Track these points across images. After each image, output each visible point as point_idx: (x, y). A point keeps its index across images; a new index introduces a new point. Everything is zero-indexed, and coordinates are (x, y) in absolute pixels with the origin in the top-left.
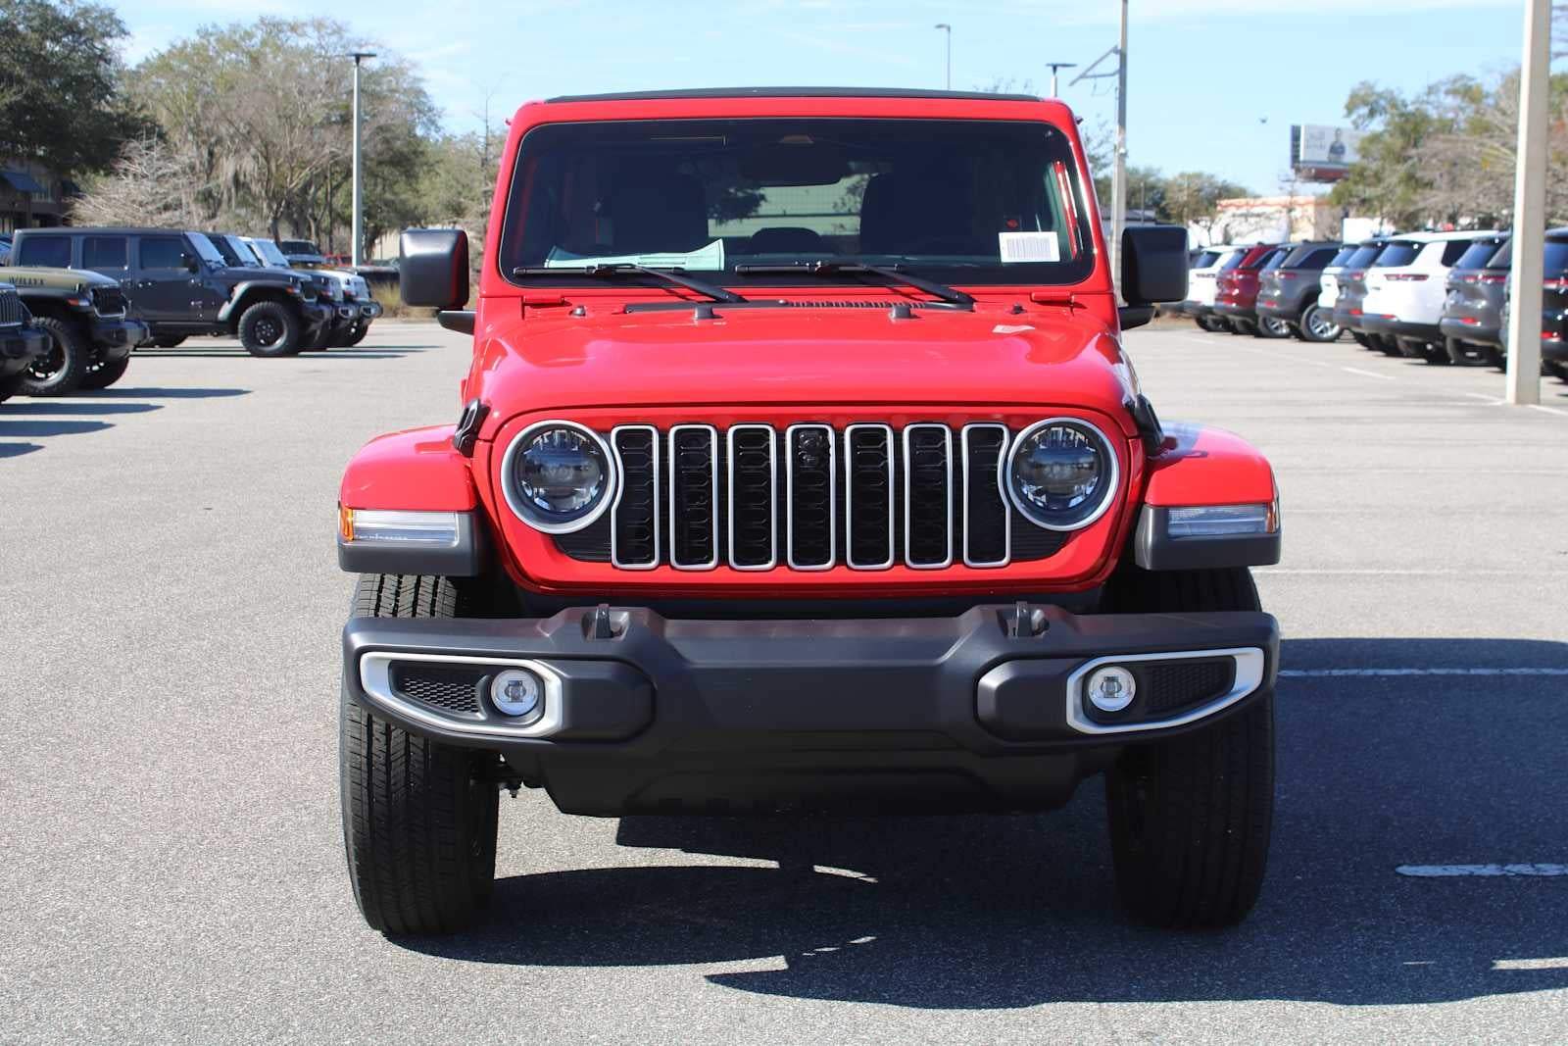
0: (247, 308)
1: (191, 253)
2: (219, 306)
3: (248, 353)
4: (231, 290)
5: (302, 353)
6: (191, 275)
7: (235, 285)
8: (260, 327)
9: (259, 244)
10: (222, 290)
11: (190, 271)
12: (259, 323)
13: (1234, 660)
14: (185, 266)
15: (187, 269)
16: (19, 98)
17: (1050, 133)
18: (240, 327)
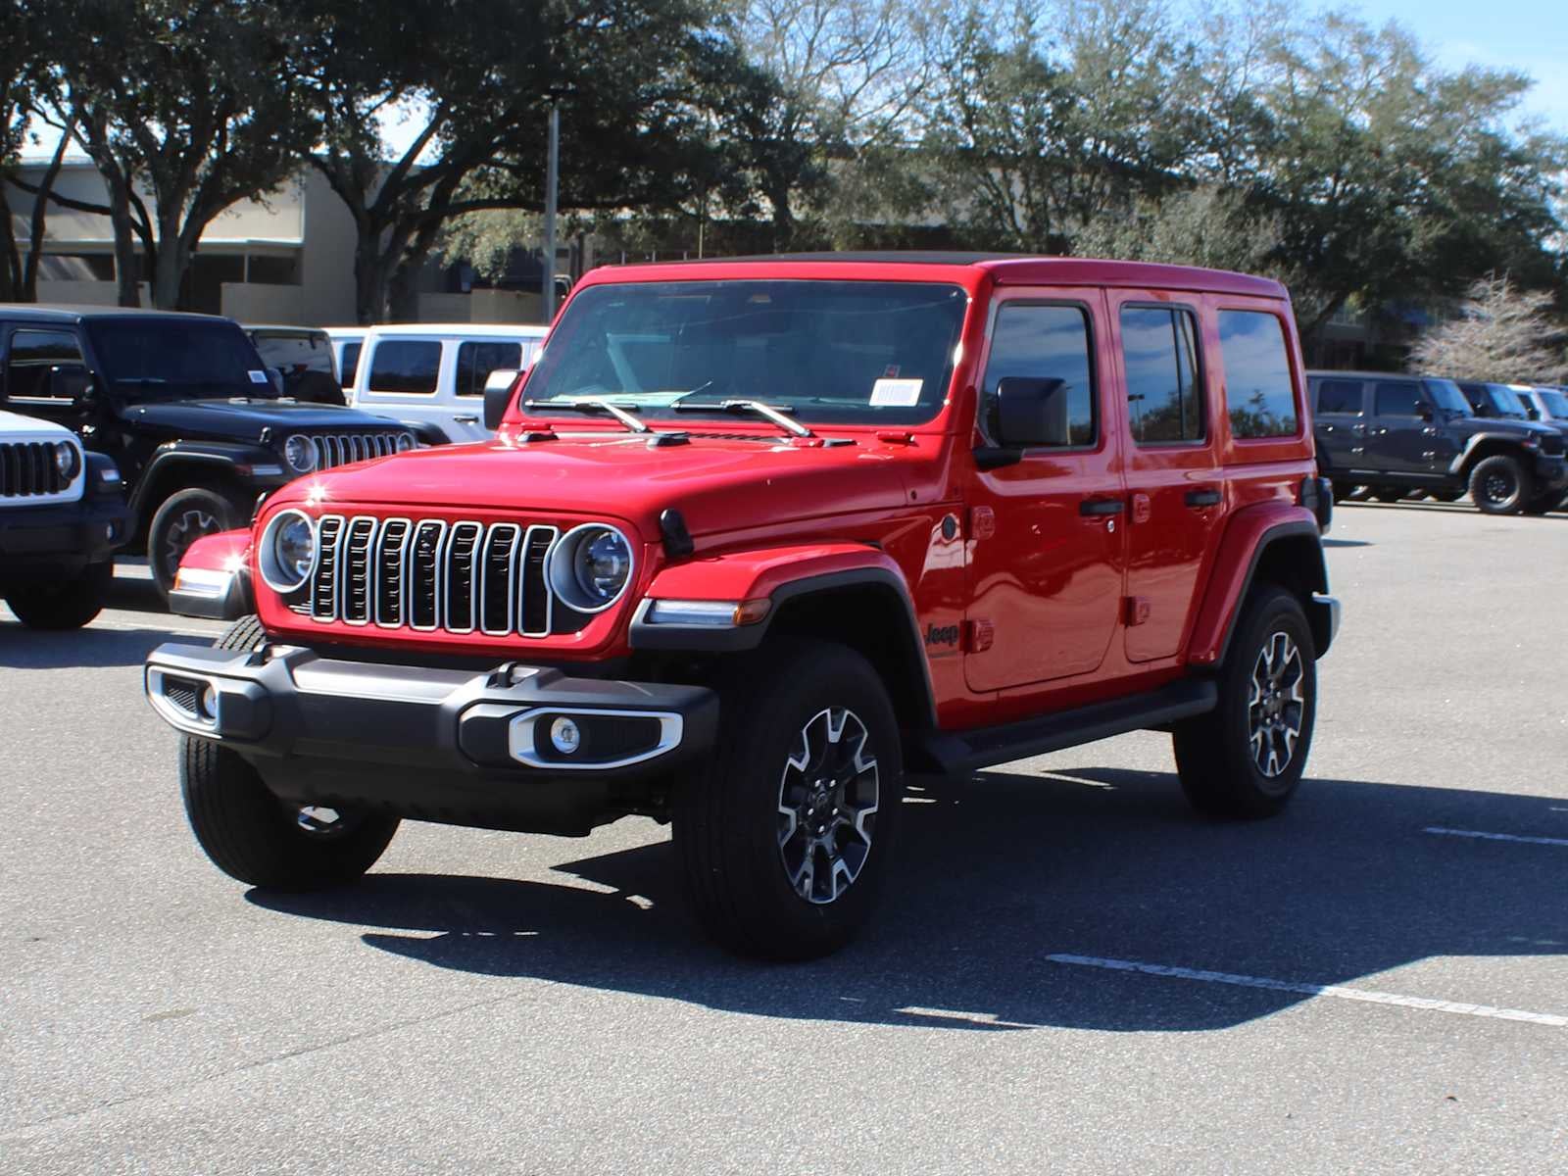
0: (1478, 462)
1: (1427, 400)
2: (1451, 459)
3: (1478, 509)
4: (1465, 443)
5: (1548, 514)
6: (1424, 424)
7: (1471, 436)
8: (1492, 482)
9: (1542, 395)
10: (1456, 440)
11: (1424, 419)
12: (1491, 478)
13: (660, 722)
14: (1418, 414)
15: (1421, 418)
16: (1444, 232)
17: (955, 294)
18: (1471, 480)
